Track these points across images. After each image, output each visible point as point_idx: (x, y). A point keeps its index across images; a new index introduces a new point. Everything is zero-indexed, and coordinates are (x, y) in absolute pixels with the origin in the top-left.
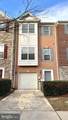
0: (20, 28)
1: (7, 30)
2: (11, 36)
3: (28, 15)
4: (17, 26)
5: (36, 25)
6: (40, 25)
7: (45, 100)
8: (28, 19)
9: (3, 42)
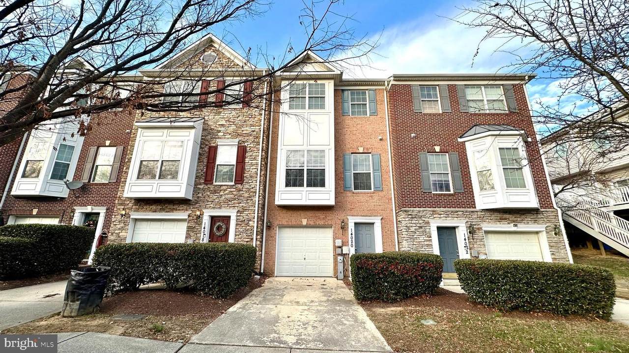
0: (284, 95)
1: (246, 101)
2: (256, 118)
3: (307, 60)
4: (275, 91)
5: (329, 86)
6: (341, 85)
7: (361, 313)
8: (309, 69)
9: (235, 134)
